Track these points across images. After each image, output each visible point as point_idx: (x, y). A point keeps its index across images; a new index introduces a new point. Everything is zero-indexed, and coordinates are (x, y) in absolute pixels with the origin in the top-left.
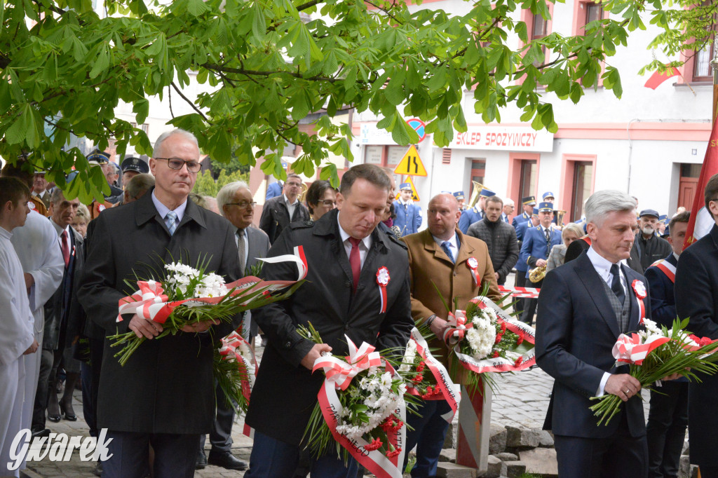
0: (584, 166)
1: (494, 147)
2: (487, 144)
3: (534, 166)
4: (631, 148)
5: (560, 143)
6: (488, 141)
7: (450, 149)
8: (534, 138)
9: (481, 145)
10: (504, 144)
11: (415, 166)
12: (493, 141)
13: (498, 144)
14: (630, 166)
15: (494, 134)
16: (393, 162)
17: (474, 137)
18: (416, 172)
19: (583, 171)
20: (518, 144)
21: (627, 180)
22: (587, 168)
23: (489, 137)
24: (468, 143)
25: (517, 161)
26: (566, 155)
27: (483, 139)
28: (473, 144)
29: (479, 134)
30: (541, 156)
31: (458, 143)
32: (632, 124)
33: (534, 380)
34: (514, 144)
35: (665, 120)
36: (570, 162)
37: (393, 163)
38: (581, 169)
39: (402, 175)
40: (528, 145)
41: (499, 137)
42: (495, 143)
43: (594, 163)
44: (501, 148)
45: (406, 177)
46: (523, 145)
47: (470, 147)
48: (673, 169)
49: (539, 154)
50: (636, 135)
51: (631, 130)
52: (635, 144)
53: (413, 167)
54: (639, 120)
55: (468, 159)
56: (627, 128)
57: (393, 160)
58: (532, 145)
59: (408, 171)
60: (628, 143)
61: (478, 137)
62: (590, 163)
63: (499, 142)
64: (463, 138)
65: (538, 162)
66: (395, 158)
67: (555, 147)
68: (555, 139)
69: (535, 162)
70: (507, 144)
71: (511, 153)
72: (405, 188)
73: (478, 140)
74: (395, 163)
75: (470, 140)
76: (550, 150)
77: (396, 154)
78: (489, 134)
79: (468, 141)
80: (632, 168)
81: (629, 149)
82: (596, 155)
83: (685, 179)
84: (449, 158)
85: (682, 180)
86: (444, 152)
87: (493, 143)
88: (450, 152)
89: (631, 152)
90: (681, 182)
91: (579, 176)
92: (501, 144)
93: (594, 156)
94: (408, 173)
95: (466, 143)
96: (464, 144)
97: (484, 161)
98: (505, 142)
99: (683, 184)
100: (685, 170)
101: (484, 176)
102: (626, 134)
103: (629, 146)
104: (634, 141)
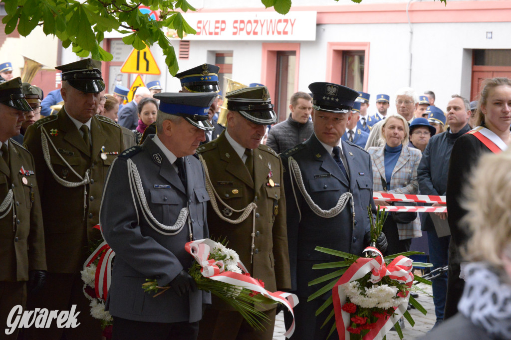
0: (353, 56)
1: (242, 36)
2: (235, 33)
3: (292, 58)
4: (412, 33)
5: (325, 30)
6: (235, 30)
7: (188, 41)
8: (292, 25)
9: (227, 36)
10: (255, 33)
11: (145, 63)
12: (242, 30)
13: (248, 33)
14: (411, 55)
15: (242, 22)
16: (117, 58)
17: (217, 25)
18: (147, 69)
19: (352, 62)
20: (273, 33)
21: (408, 72)
22: (357, 59)
23: (236, 25)
24: (211, 34)
25: (271, 52)
26: (331, 44)
27: (230, 28)
28: (216, 34)
29: (224, 22)
30: (302, 46)
31: (198, 33)
32: (412, 5)
34: (268, 33)
36: (337, 52)
37: (117, 60)
38: (350, 60)
39: (130, 75)
40: (285, 33)
41: (249, 24)
42: (244, 32)
43: (366, 54)
44: (252, 37)
45: (134, 76)
46: (279, 33)
47: (214, 38)
48: (464, 56)
49: (298, 44)
50: (417, 17)
51: (409, 11)
53: (143, 63)
55: (211, 52)
56: (407, 9)
57: (117, 56)
58: (289, 33)
59: (138, 69)
60: (406, 28)
61: (223, 26)
62: (362, 53)
63: (249, 31)
64: (204, 27)
65: (297, 53)
66: (118, 54)
67: (318, 34)
68: (318, 25)
69: (294, 53)
70: (259, 33)
71: (265, 44)
72: (153, 87)
73: (223, 30)
74: (120, 60)
75: (213, 30)
76: (313, 38)
77: (121, 49)
78: (236, 22)
79: (211, 31)
80: (413, 56)
81: (410, 34)
82: (369, 43)
83: (478, 68)
84: (188, 52)
85: (475, 70)
86: (181, 45)
87: (241, 32)
88: (188, 45)
89: (411, 38)
90: (473, 72)
91: (348, 68)
92: (252, 33)
93: (367, 44)
94: (138, 72)
95: (208, 33)
96: (206, 34)
97: (231, 54)
98: (256, 31)
99: (475, 73)
100: (477, 57)
101: (231, 72)
102: (405, 17)
103: (410, 30)
104: (414, 25)
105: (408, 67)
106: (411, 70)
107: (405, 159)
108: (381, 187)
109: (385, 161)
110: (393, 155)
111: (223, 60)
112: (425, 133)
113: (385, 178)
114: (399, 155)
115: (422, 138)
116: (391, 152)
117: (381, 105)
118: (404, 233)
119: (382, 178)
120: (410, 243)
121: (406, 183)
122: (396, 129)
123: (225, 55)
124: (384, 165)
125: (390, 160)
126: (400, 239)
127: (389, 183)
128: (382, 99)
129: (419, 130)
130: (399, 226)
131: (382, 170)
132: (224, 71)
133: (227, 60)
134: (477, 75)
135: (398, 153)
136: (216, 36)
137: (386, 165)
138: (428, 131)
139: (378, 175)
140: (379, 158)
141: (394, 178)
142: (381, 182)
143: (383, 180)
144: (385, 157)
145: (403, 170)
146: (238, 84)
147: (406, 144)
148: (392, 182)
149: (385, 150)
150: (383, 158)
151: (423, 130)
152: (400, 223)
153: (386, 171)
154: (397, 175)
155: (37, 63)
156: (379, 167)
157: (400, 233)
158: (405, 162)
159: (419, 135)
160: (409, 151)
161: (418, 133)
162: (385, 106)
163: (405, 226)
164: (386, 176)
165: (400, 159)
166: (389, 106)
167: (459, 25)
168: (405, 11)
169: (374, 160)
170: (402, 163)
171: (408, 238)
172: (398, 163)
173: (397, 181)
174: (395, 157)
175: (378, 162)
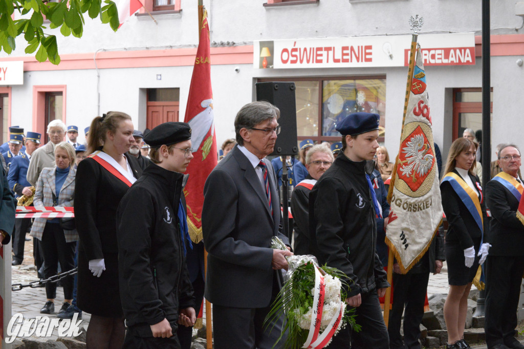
0: (54, 97)
3: (5, 99)
4: (99, 76)
5: (30, 76)
14: (99, 94)
19: (54, 101)
21: (97, 108)
22: (58, 98)
26: (36, 87)
30: (12, 89)
32: (99, 54)
33: (34, 299)
35: (130, 48)
36: (41, 93)
38: (52, 99)
43: (64, 93)
48: (140, 93)
49: (10, 87)
50: (103, 64)
51: (96, 59)
52: (102, 72)
54: (105, 50)
56: (94, 57)
58: (3, 79)
60: (94, 73)
62: (60, 93)
65: (9, 95)
67: (26, 79)
68: (25, 72)
69: (7, 95)
76: (21, 82)
80: (101, 95)
81: (97, 77)
82: (66, 86)
83: (151, 103)
85: (149, 105)
89: (99, 81)
90: (148, 107)
91: (51, 106)
93: (65, 87)
99: (150, 108)
100: (151, 94)
102: (92, 64)
103: (97, 74)
104: (101, 71)
105: (96, 103)
106: (99, 106)
107: (72, 179)
108: (52, 200)
109: (56, 180)
110: (63, 175)
113: (55, 194)
114: (67, 176)
116: (61, 173)
117: (72, 134)
118: (70, 237)
119: (53, 193)
120: (76, 245)
121: (71, 198)
122: (61, 158)
124: (55, 183)
125: (60, 179)
126: (67, 242)
127: (58, 198)
128: (72, 129)
130: (65, 232)
131: (53, 187)
134: (151, 109)
135: (66, 174)
139: (50, 190)
140: (51, 177)
141: (62, 194)
142: (52, 196)
143: (53, 195)
144: (56, 177)
145: (70, 187)
147: (72, 167)
148: (60, 197)
149: (56, 171)
150: (54, 177)
152: (66, 229)
153: (56, 188)
154: (65, 191)
156: (51, 184)
157: (66, 237)
158: (71, 182)
160: (75, 172)
162: (75, 135)
163: (70, 232)
164: (56, 192)
165: (68, 179)
166: (77, 135)
167: (135, 69)
168: (93, 59)
169: (47, 179)
170: (68, 182)
171: (73, 241)
172: (65, 182)
173: (64, 196)
174: (63, 176)
175: (50, 180)
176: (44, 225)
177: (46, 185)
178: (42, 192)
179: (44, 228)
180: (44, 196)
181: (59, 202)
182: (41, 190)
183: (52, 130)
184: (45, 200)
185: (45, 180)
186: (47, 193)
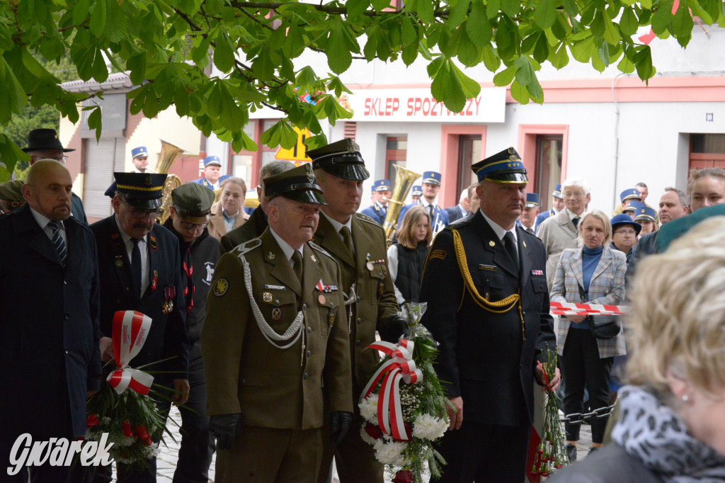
0: (549, 141)
1: (419, 117)
2: (409, 114)
3: (476, 144)
4: (618, 114)
5: (515, 110)
6: (410, 110)
7: (354, 123)
8: (477, 104)
9: (400, 116)
10: (434, 114)
11: (304, 148)
12: (418, 109)
13: (426, 114)
14: (618, 140)
15: (418, 100)
17: (389, 104)
21: (614, 159)
22: (554, 144)
23: (411, 104)
24: (381, 114)
25: (452, 136)
26: (523, 127)
27: (403, 108)
28: (388, 114)
29: (396, 100)
30: (488, 129)
31: (367, 114)
32: (619, 80)
34: (449, 113)
35: (666, 73)
36: (530, 136)
38: (545, 146)
41: (427, 103)
42: (421, 112)
43: (565, 138)
44: (430, 118)
47: (385, 118)
48: (679, 141)
49: (484, 126)
50: (625, 95)
51: (616, 88)
52: (624, 108)
53: (301, 149)
54: (628, 75)
55: (381, 136)
56: (613, 85)
58: (474, 113)
59: (295, 155)
60: (612, 108)
61: (396, 105)
62: (559, 137)
63: (426, 110)
64: (373, 106)
65: (483, 137)
67: (508, 115)
68: (508, 104)
69: (479, 137)
71: (445, 126)
73: (395, 109)
75: (383, 109)
76: (502, 119)
78: (411, 100)
79: (381, 110)
80: (620, 142)
81: (616, 115)
82: (568, 125)
83: (696, 156)
84: (354, 135)
85: (692, 158)
86: (346, 127)
87: (417, 112)
88: (355, 127)
89: (618, 120)
90: (691, 160)
91: (543, 155)
92: (430, 113)
93: (565, 127)
94: (295, 158)
95: (378, 113)
96: (376, 114)
97: (404, 138)
98: (434, 111)
99: (693, 162)
100: (695, 143)
101: (405, 160)
102: (610, 95)
103: (616, 111)
104: (621, 104)
105: (614, 154)
106: (617, 158)
107: (606, 263)
108: (578, 295)
109: (583, 265)
110: (591, 258)
111: (396, 145)
112: (631, 232)
113: (582, 285)
114: (599, 258)
115: (627, 238)
116: (590, 255)
118: (605, 350)
119: (579, 285)
121: (607, 291)
122: (594, 231)
123: (398, 139)
124: (581, 270)
125: (589, 263)
126: (601, 357)
127: (587, 292)
129: (624, 228)
130: (599, 342)
131: (580, 276)
132: (397, 158)
133: (401, 145)
134: (695, 164)
135: (598, 256)
136: (388, 116)
137: (584, 270)
138: (633, 230)
139: (575, 282)
140: (576, 261)
141: (594, 285)
142: (578, 289)
143: (580, 287)
144: (583, 260)
145: (604, 275)
146: (411, 172)
147: (607, 246)
148: (591, 290)
149: (583, 252)
150: (580, 261)
151: (628, 229)
152: (600, 338)
153: (583, 277)
154: (597, 281)
155: (177, 148)
156: (577, 271)
157: (600, 350)
158: (606, 267)
159: (623, 235)
160: (611, 253)
161: (622, 232)
163: (606, 342)
164: (584, 283)
165: (601, 263)
167: (674, 105)
168: (611, 88)
169: (570, 264)
170: (602, 267)
171: (610, 355)
172: (598, 268)
173: (596, 289)
174: (593, 260)
175: (574, 266)
176: (566, 333)
177: (569, 273)
178: (563, 284)
179: (565, 338)
180: (567, 289)
181: (590, 298)
182: (561, 282)
183: (567, 190)
184: (567, 295)
185: (567, 267)
186: (571, 285)
